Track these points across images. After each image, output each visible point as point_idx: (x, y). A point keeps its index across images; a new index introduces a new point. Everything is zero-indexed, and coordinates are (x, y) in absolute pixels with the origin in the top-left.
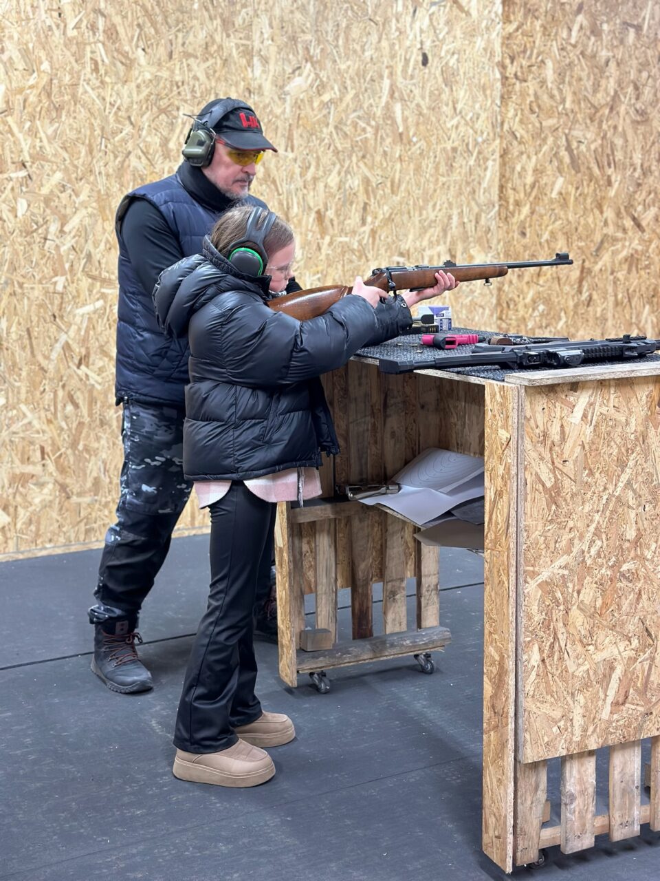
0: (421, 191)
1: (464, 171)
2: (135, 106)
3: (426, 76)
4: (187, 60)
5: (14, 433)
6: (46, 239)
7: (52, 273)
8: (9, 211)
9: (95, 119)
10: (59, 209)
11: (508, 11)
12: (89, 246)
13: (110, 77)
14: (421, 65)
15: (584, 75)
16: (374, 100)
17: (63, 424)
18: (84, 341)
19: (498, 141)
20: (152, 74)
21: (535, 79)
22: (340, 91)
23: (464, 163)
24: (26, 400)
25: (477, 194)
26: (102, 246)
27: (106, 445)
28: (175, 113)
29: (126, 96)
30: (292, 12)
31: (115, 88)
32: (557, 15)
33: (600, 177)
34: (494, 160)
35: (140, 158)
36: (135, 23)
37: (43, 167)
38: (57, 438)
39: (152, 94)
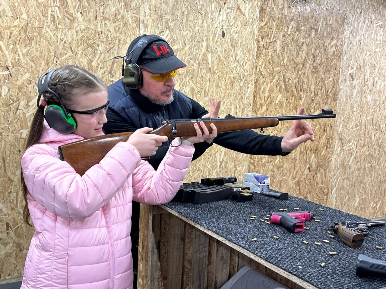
0: (218, 96)
1: (238, 88)
2: (74, 42)
3: (223, 42)
4: (104, 21)
7: (20, 128)
9: (52, 47)
10: (26, 93)
11: (262, 16)
13: (61, 25)
14: (221, 37)
15: (293, 48)
16: (199, 51)
17: (21, 210)
19: (254, 76)
20: (85, 26)
21: (272, 48)
22: (182, 45)
23: (239, 84)
25: (243, 99)
28: (96, 47)
29: (69, 36)
30: (161, 3)
31: (64, 32)
32: (283, 20)
33: (297, 95)
34: (252, 84)
37: (19, 70)
38: (16, 218)
39: (84, 37)
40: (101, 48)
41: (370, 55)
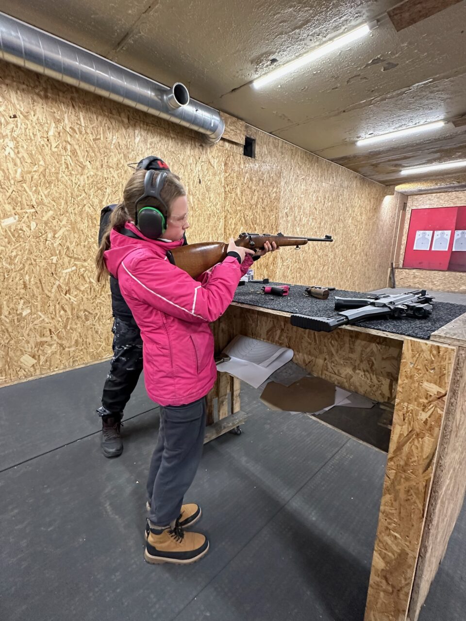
1: (213, 222)
2: (87, 185)
3: (200, 187)
4: (109, 169)
5: (36, 325)
6: (46, 240)
7: (50, 255)
8: (27, 227)
9: (68, 189)
10: (52, 227)
11: (226, 169)
12: (68, 244)
13: (74, 171)
14: (199, 183)
17: (60, 319)
18: (67, 284)
19: (223, 213)
20: (94, 173)
21: (234, 193)
23: (213, 219)
24: (41, 310)
25: (217, 230)
26: (74, 243)
27: (80, 326)
28: (105, 190)
29: (82, 181)
31: (77, 177)
32: (240, 172)
34: (222, 219)
35: (90, 207)
36: (85, 150)
37: (43, 208)
38: (57, 325)
39: (94, 181)
40: (108, 191)
41: (298, 199)
